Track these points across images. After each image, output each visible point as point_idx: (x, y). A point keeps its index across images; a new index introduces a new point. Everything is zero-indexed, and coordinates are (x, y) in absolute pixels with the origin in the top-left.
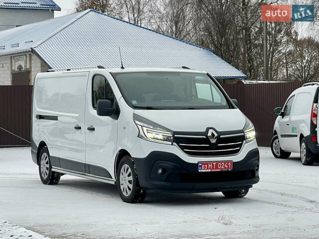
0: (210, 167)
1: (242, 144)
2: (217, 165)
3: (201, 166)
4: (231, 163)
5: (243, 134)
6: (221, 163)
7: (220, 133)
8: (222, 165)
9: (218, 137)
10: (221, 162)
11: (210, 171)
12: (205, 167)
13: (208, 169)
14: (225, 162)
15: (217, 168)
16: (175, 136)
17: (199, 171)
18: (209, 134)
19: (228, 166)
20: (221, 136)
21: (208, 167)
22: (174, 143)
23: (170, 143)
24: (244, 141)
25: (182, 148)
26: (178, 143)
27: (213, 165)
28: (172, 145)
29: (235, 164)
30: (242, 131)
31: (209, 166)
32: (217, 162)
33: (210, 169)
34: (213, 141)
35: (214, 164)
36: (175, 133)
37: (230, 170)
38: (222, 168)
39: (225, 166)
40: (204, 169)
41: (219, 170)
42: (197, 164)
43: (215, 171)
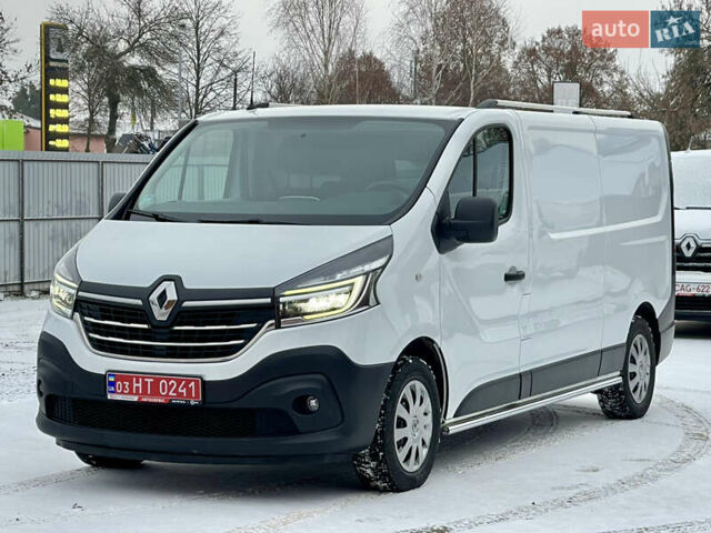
0: (137, 388)
2: (155, 385)
3: (112, 384)
4: (197, 382)
5: (269, 300)
6: (169, 380)
8: (170, 388)
9: (178, 305)
10: (169, 377)
11: (136, 399)
12: (124, 388)
13: (131, 393)
14: (179, 378)
15: (155, 392)
17: (109, 397)
19: (189, 391)
20: (186, 304)
21: (131, 386)
22: (76, 315)
23: (69, 313)
24: (270, 323)
26: (83, 315)
27: (145, 384)
28: (72, 317)
29: (207, 386)
31: (135, 385)
32: (157, 377)
33: (137, 394)
34: (163, 315)
35: (149, 380)
37: (192, 403)
38: (171, 394)
39: (180, 390)
40: (122, 393)
41: (163, 401)
42: (104, 377)
43: (150, 400)
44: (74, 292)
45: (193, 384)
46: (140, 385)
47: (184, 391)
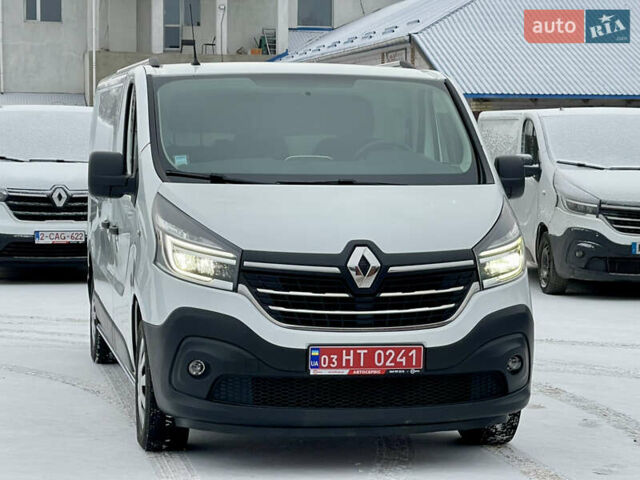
0: (348, 361)
1: (463, 294)
2: (369, 357)
3: (317, 358)
4: (418, 350)
5: (471, 262)
6: (385, 350)
7: (387, 260)
8: (387, 358)
9: (382, 272)
10: (385, 346)
11: (346, 372)
12: (331, 362)
13: (340, 366)
14: (397, 347)
15: (370, 363)
16: (246, 263)
17: (312, 372)
18: (354, 261)
19: (409, 359)
20: (392, 269)
21: (340, 360)
22: (242, 287)
23: (230, 285)
24: (475, 285)
25: (264, 301)
26: (252, 287)
27: (357, 357)
28: (235, 290)
29: (430, 353)
30: (470, 254)
31: (345, 357)
32: (371, 348)
33: (348, 366)
34: (365, 283)
35: (362, 352)
36: (245, 255)
37: (413, 371)
38: (388, 364)
39: (398, 360)
40: (329, 367)
41: (379, 372)
42: (306, 352)
43: (364, 372)
44: (234, 262)
45: (414, 352)
46: (351, 358)
47: (404, 360)
